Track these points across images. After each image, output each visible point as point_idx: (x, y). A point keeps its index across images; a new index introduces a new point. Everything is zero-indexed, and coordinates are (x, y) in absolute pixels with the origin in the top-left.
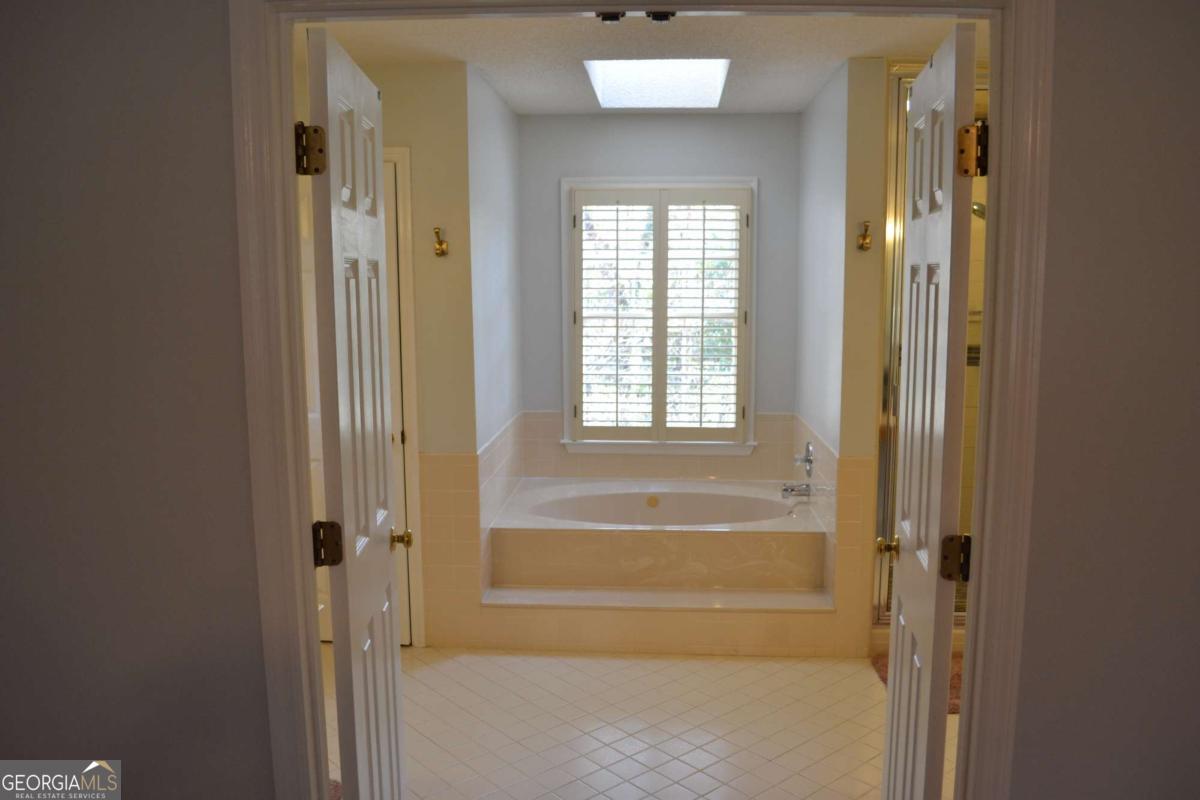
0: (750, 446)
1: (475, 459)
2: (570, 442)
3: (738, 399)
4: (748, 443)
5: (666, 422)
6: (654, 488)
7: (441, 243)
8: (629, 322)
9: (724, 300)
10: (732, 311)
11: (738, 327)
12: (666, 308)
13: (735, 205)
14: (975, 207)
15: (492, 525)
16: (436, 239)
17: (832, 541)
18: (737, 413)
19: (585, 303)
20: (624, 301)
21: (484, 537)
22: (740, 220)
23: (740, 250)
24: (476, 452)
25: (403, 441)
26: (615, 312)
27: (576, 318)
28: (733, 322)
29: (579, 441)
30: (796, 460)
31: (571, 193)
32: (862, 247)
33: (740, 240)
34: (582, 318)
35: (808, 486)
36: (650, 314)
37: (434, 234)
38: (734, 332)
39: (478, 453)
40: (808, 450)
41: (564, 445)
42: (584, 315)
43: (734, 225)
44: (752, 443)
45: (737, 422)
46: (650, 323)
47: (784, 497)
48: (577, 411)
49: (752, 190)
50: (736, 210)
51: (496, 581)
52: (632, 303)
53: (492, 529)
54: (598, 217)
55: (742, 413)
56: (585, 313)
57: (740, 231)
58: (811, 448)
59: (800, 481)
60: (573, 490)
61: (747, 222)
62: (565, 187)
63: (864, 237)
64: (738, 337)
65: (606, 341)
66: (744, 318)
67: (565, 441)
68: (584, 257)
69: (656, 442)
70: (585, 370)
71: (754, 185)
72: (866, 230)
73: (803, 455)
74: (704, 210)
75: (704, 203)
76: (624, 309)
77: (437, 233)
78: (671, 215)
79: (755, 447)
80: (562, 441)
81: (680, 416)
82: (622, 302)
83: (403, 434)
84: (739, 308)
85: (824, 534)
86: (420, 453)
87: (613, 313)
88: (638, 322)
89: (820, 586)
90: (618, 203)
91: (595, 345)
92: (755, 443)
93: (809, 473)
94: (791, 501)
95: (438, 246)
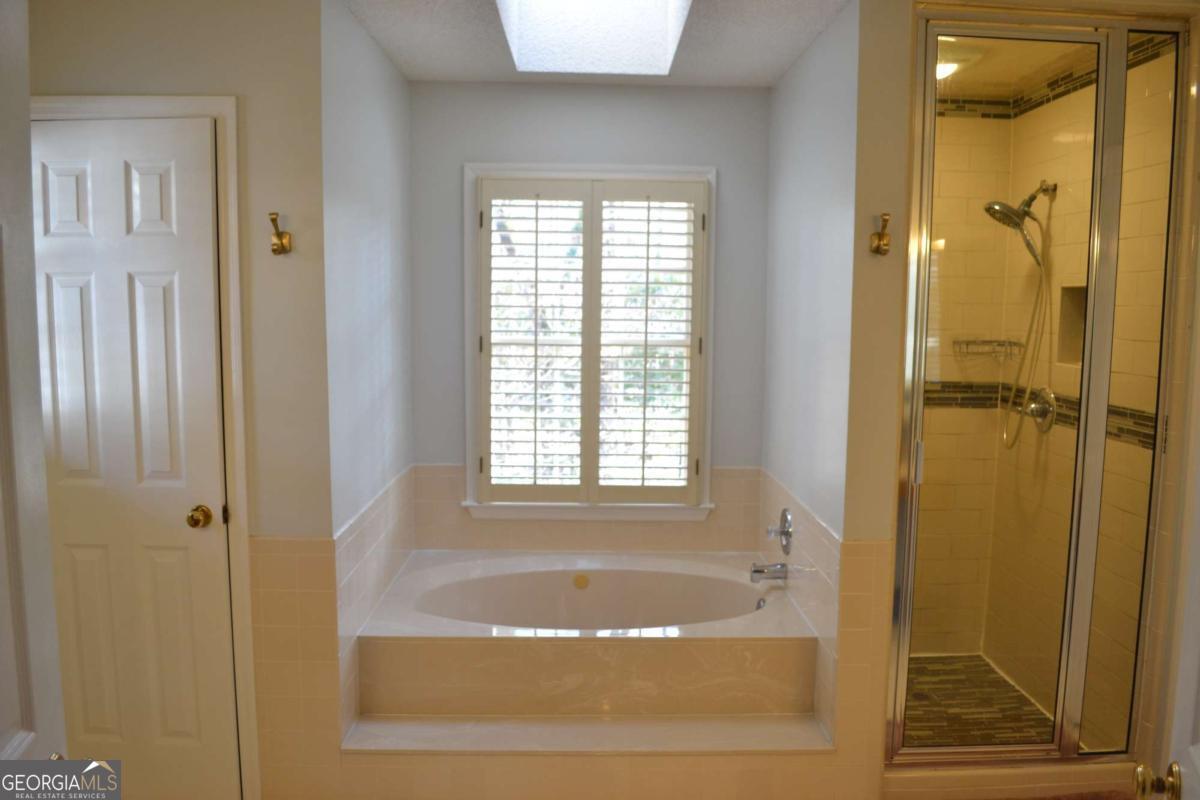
0: (706, 509)
1: (330, 546)
2: (475, 504)
3: (690, 449)
4: (702, 506)
5: (598, 479)
6: (583, 564)
7: (280, 235)
8: (553, 351)
9: (672, 323)
10: (682, 337)
11: (691, 358)
12: (599, 333)
13: (687, 202)
14: (997, 207)
15: (358, 634)
16: (273, 230)
17: (829, 654)
18: (689, 468)
19: (494, 325)
20: (544, 326)
21: (345, 653)
22: (694, 222)
23: (694, 259)
24: (331, 536)
25: (226, 519)
26: (533, 338)
27: (483, 345)
28: (684, 351)
29: (486, 504)
30: (768, 532)
31: (478, 183)
32: (878, 251)
33: (694, 247)
34: (490, 344)
35: (783, 565)
36: (578, 340)
37: (271, 224)
38: (686, 364)
39: (335, 538)
40: (784, 519)
41: (466, 509)
42: (493, 340)
43: (684, 228)
44: (708, 505)
45: (689, 479)
46: (578, 351)
47: (752, 580)
48: (483, 465)
49: (709, 183)
50: (688, 208)
51: (366, 709)
52: (553, 326)
53: (359, 638)
54: (510, 214)
55: (695, 467)
56: (495, 338)
57: (695, 235)
58: (789, 517)
59: (773, 557)
60: (479, 567)
61: (703, 224)
62: (469, 175)
63: (880, 236)
64: (691, 371)
65: (523, 375)
66: (698, 346)
67: (468, 503)
68: (493, 265)
69: (585, 505)
70: (494, 412)
71: (712, 177)
72: (884, 227)
73: (777, 525)
74: (649, 208)
75: (648, 199)
76: (545, 333)
77: (274, 221)
78: (606, 214)
79: (711, 511)
80: (465, 503)
81: (616, 470)
82: (541, 325)
83: (225, 511)
84: (692, 334)
85: (815, 641)
86: (251, 536)
87: (531, 338)
88: (565, 351)
89: (808, 708)
90: (538, 197)
91: (508, 378)
92: (712, 506)
93: (786, 549)
94: (762, 585)
95: (275, 240)
